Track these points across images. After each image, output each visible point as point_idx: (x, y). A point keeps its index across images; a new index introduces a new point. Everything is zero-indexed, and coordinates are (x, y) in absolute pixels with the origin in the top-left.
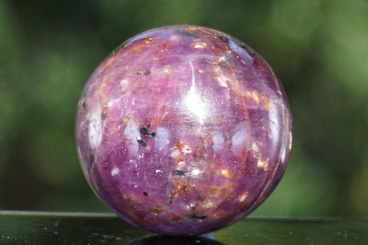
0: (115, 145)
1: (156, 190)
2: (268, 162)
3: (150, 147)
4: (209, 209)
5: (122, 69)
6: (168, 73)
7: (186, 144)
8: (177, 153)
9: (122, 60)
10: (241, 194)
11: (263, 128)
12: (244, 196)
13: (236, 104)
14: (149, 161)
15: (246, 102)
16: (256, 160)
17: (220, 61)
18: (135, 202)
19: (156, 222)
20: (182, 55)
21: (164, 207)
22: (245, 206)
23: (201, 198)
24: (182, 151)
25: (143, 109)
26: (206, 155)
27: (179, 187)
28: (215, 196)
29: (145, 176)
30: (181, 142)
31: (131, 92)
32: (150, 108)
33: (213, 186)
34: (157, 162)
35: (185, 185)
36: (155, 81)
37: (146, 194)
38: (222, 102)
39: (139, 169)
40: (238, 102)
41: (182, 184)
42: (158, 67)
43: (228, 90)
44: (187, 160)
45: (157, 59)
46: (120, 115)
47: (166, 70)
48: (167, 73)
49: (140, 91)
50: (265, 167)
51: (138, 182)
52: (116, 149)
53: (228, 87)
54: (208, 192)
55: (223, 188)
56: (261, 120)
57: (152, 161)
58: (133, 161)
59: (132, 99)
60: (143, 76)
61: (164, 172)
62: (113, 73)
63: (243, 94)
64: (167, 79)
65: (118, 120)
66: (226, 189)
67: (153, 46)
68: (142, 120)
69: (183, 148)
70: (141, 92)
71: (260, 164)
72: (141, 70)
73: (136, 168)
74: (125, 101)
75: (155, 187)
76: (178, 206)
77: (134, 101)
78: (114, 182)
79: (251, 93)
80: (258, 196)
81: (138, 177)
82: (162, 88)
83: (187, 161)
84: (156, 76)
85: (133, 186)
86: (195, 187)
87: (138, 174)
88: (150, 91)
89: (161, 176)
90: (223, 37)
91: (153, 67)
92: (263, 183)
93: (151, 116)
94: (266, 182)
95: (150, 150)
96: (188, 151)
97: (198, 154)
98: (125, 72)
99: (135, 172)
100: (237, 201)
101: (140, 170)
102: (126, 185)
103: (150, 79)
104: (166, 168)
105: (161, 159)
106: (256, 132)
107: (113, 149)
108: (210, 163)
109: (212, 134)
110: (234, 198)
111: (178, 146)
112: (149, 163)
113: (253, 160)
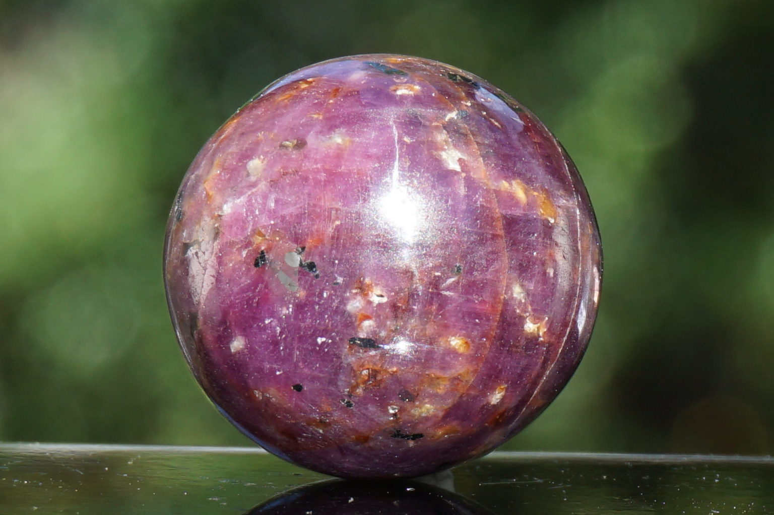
0: (236, 289)
1: (319, 379)
2: (547, 323)
3: (305, 292)
4: (427, 419)
5: (251, 139)
6: (341, 143)
7: (377, 285)
8: (360, 303)
9: (251, 122)
10: (493, 389)
11: (535, 254)
12: (498, 393)
13: (477, 204)
14: (303, 320)
15: (498, 202)
16: (522, 319)
17: (447, 119)
18: (278, 406)
19: (323, 447)
20: (370, 109)
21: (336, 415)
22: (502, 415)
23: (409, 396)
24: (369, 299)
25: (291, 215)
26: (417, 307)
27: (365, 372)
28: (438, 391)
29: (297, 350)
30: (367, 281)
31: (268, 182)
32: (305, 213)
33: (433, 370)
34: (318, 321)
35: (375, 368)
36: (316, 160)
37: (298, 388)
38: (450, 200)
39: (284, 336)
40: (483, 202)
41: (371, 367)
42: (321, 132)
43: (462, 177)
44: (378, 316)
45: (321, 117)
46: (246, 229)
47: (338, 139)
48: (338, 144)
49: (285, 180)
50: (541, 334)
51: (283, 364)
52: (238, 299)
53: (463, 171)
54: (422, 382)
55: (455, 375)
56: (530, 239)
57: (308, 321)
58: (271, 322)
59: (269, 195)
60: (292, 152)
61: (334, 343)
62: (233, 149)
63: (493, 185)
64: (339, 155)
65: (242, 239)
66: (459, 377)
67: (313, 93)
68: (289, 238)
69: (370, 293)
70: (288, 181)
71: (530, 327)
72: (287, 140)
73: (278, 335)
74: (256, 200)
75: (316, 373)
76: (364, 411)
77: (273, 200)
78: (237, 365)
79: (511, 184)
80: (529, 394)
81: (282, 353)
82: (330, 173)
83: (380, 320)
84: (317, 149)
85: (273, 371)
86: (396, 372)
87: (281, 348)
88: (306, 179)
89: (328, 351)
90: (458, 76)
91: (312, 133)
92: (538, 367)
93: (306, 230)
94: (544, 366)
95: (305, 297)
96: (380, 298)
97: (400, 305)
98: (257, 143)
99: (276, 344)
100: (485, 403)
101: (285, 338)
102: (260, 370)
103: (306, 156)
104: (337, 333)
105: (326, 316)
106: (520, 262)
107: (232, 298)
108: (427, 323)
109: (428, 264)
110: (478, 396)
111: (360, 288)
112: (302, 325)
113: (515, 318)
